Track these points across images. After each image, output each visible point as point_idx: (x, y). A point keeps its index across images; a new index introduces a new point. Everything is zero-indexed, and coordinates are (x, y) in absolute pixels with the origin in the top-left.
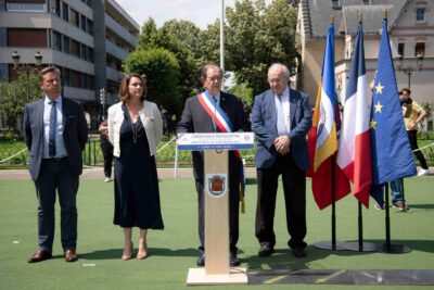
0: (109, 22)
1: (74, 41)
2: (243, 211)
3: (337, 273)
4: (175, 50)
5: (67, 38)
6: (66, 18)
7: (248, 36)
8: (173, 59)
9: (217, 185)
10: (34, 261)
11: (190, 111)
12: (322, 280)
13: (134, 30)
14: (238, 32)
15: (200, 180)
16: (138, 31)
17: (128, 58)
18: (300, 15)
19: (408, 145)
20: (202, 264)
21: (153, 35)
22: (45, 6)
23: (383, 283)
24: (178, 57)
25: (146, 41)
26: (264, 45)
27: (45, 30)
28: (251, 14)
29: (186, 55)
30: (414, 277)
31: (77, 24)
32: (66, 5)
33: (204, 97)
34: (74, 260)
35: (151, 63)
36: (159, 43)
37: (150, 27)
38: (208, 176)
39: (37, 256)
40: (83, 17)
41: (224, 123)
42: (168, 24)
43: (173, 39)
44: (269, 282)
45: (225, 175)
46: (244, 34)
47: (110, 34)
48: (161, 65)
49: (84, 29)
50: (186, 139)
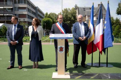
0: (39, 13)
1: (32, 17)
2: (68, 56)
3: (96, 75)
4: (52, 19)
5: (30, 16)
6: (30, 12)
7: (66, 16)
8: (51, 20)
9: (61, 49)
10: (8, 69)
11: (54, 28)
12: (92, 78)
13: (43, 15)
14: (64, 15)
15: (56, 48)
16: (44, 15)
17: (42, 20)
18: (77, 12)
19: (111, 38)
20: (57, 71)
21: (47, 16)
22: (26, 10)
23: (110, 79)
24: (52, 20)
25: (46, 17)
26: (70, 17)
27: (26, 14)
28: (67, 11)
29: (54, 19)
30: (119, 77)
31: (32, 13)
32: (30, 10)
33: (58, 24)
34: (21, 69)
35: (47, 21)
36: (48, 17)
37: (47, 14)
38: (59, 47)
39: (9, 67)
40: (34, 12)
41: (63, 31)
42: (50, 14)
43: (51, 16)
44: (77, 78)
45: (64, 46)
46: (66, 15)
47: (39, 15)
48: (49, 21)
49: (34, 14)
50: (52, 36)
